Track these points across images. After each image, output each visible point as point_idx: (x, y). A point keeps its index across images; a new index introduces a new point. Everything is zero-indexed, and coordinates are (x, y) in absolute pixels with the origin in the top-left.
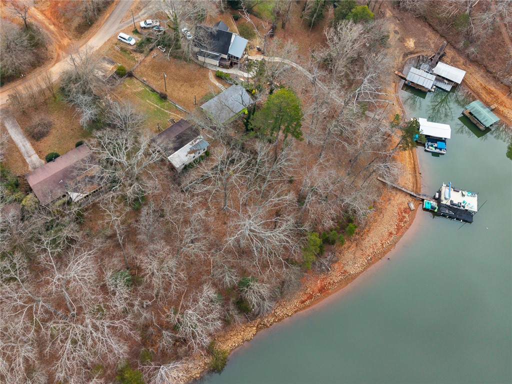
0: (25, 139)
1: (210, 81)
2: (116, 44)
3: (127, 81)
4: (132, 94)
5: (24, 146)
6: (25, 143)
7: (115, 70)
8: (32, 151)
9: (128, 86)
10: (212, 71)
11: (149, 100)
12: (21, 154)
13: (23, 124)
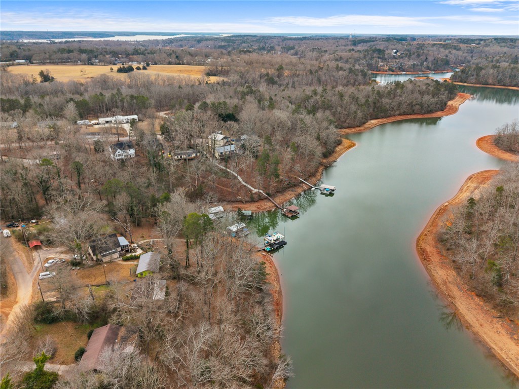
10: (118, 261)
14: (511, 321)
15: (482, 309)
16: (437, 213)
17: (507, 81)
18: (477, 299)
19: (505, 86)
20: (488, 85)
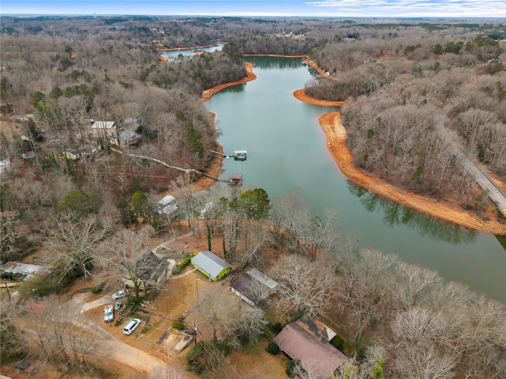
1: (184, 277)
2: (137, 336)
10: (170, 277)
14: (446, 201)
15: (425, 201)
16: (331, 151)
17: (266, 50)
18: (417, 196)
19: (265, 54)
20: (253, 54)
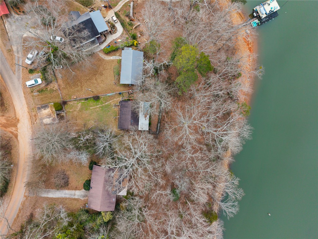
0: (61, 191)
1: (106, 60)
2: (32, 92)
3: (66, 108)
4: (79, 113)
5: (65, 194)
6: (64, 193)
7: (54, 110)
8: (73, 192)
9: (71, 110)
10: (99, 51)
11: (92, 106)
12: (69, 198)
13: (50, 187)
